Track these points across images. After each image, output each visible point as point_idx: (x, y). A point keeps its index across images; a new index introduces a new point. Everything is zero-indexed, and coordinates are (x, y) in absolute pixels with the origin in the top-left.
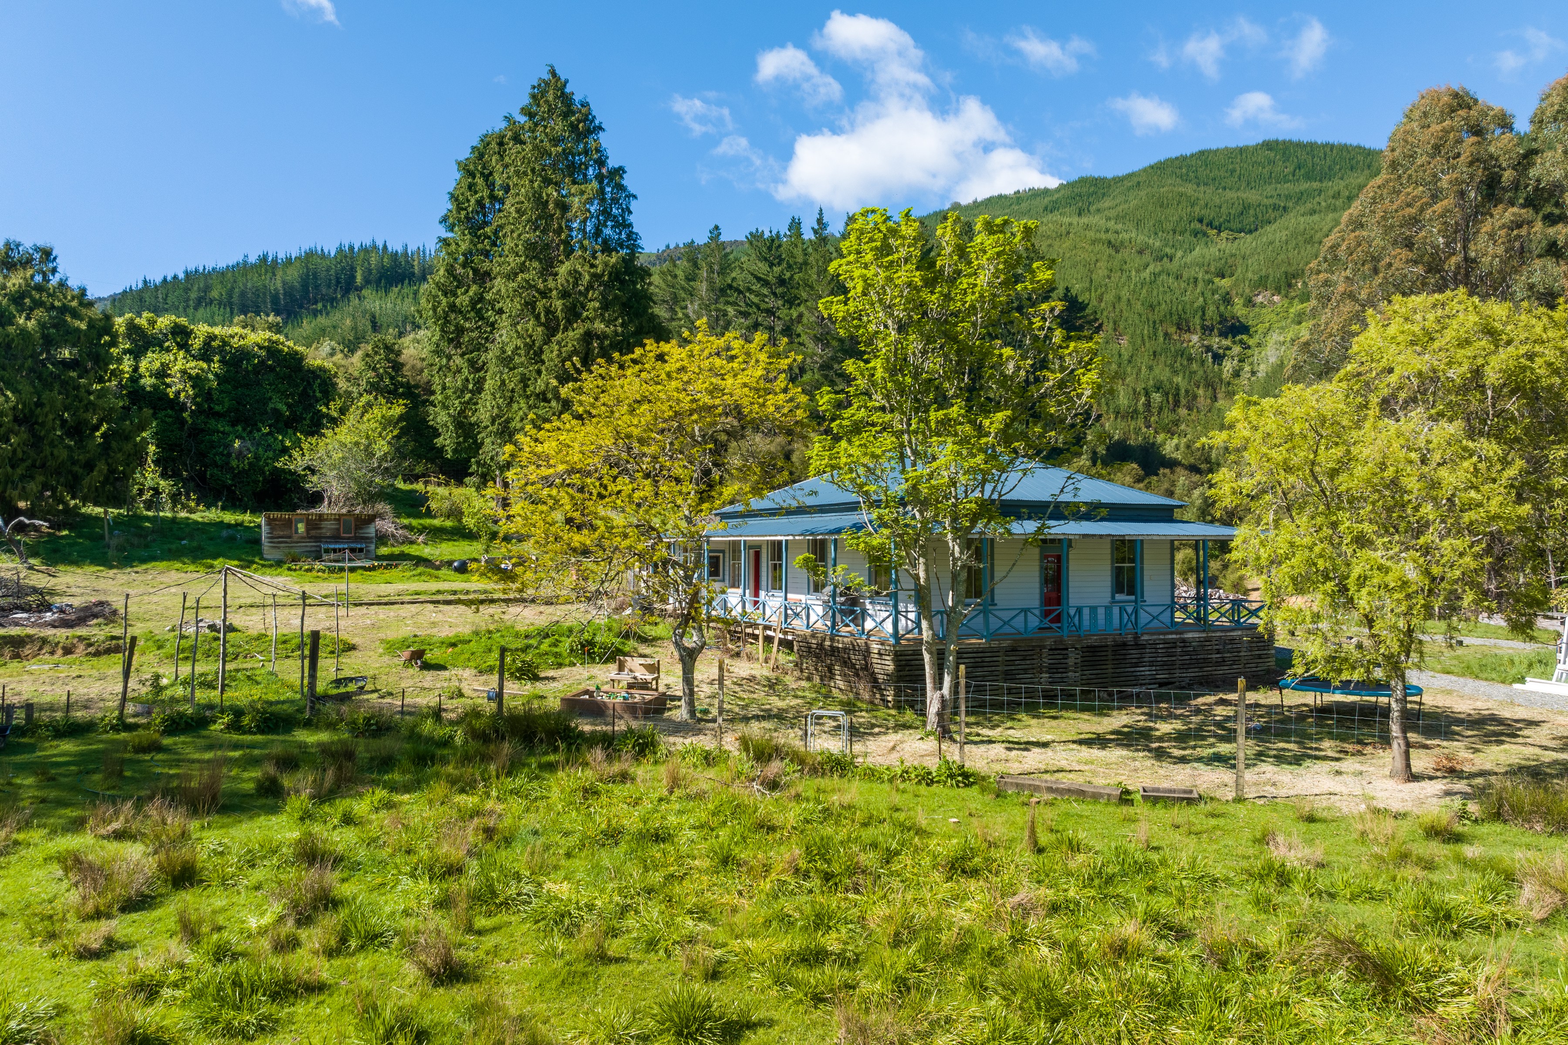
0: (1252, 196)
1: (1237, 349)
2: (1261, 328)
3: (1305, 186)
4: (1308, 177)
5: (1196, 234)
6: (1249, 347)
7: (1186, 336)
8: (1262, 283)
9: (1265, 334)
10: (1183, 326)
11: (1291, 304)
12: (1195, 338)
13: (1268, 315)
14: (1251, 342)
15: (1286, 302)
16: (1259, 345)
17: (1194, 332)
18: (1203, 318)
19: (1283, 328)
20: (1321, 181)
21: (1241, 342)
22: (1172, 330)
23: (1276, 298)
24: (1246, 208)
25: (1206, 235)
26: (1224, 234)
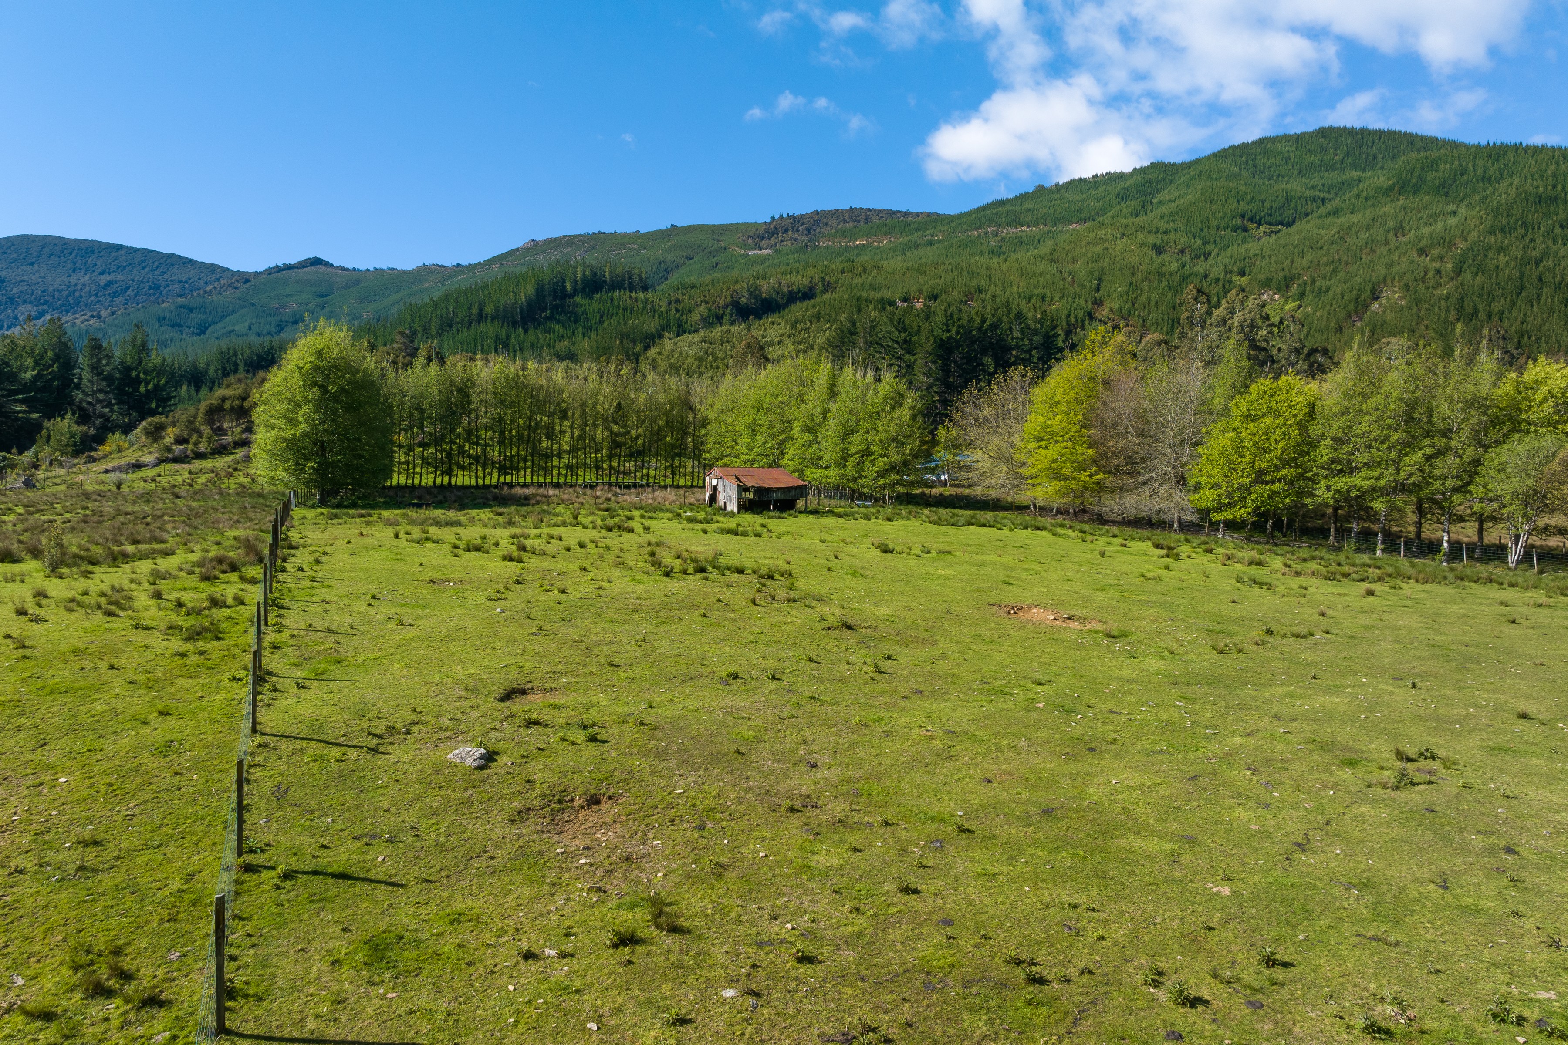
0: (1297, 187)
5: (1237, 229)
8: (1267, 283)
15: (1283, 300)
20: (1364, 170)
23: (1276, 297)
24: (1288, 200)
25: (1245, 230)
26: (1262, 228)
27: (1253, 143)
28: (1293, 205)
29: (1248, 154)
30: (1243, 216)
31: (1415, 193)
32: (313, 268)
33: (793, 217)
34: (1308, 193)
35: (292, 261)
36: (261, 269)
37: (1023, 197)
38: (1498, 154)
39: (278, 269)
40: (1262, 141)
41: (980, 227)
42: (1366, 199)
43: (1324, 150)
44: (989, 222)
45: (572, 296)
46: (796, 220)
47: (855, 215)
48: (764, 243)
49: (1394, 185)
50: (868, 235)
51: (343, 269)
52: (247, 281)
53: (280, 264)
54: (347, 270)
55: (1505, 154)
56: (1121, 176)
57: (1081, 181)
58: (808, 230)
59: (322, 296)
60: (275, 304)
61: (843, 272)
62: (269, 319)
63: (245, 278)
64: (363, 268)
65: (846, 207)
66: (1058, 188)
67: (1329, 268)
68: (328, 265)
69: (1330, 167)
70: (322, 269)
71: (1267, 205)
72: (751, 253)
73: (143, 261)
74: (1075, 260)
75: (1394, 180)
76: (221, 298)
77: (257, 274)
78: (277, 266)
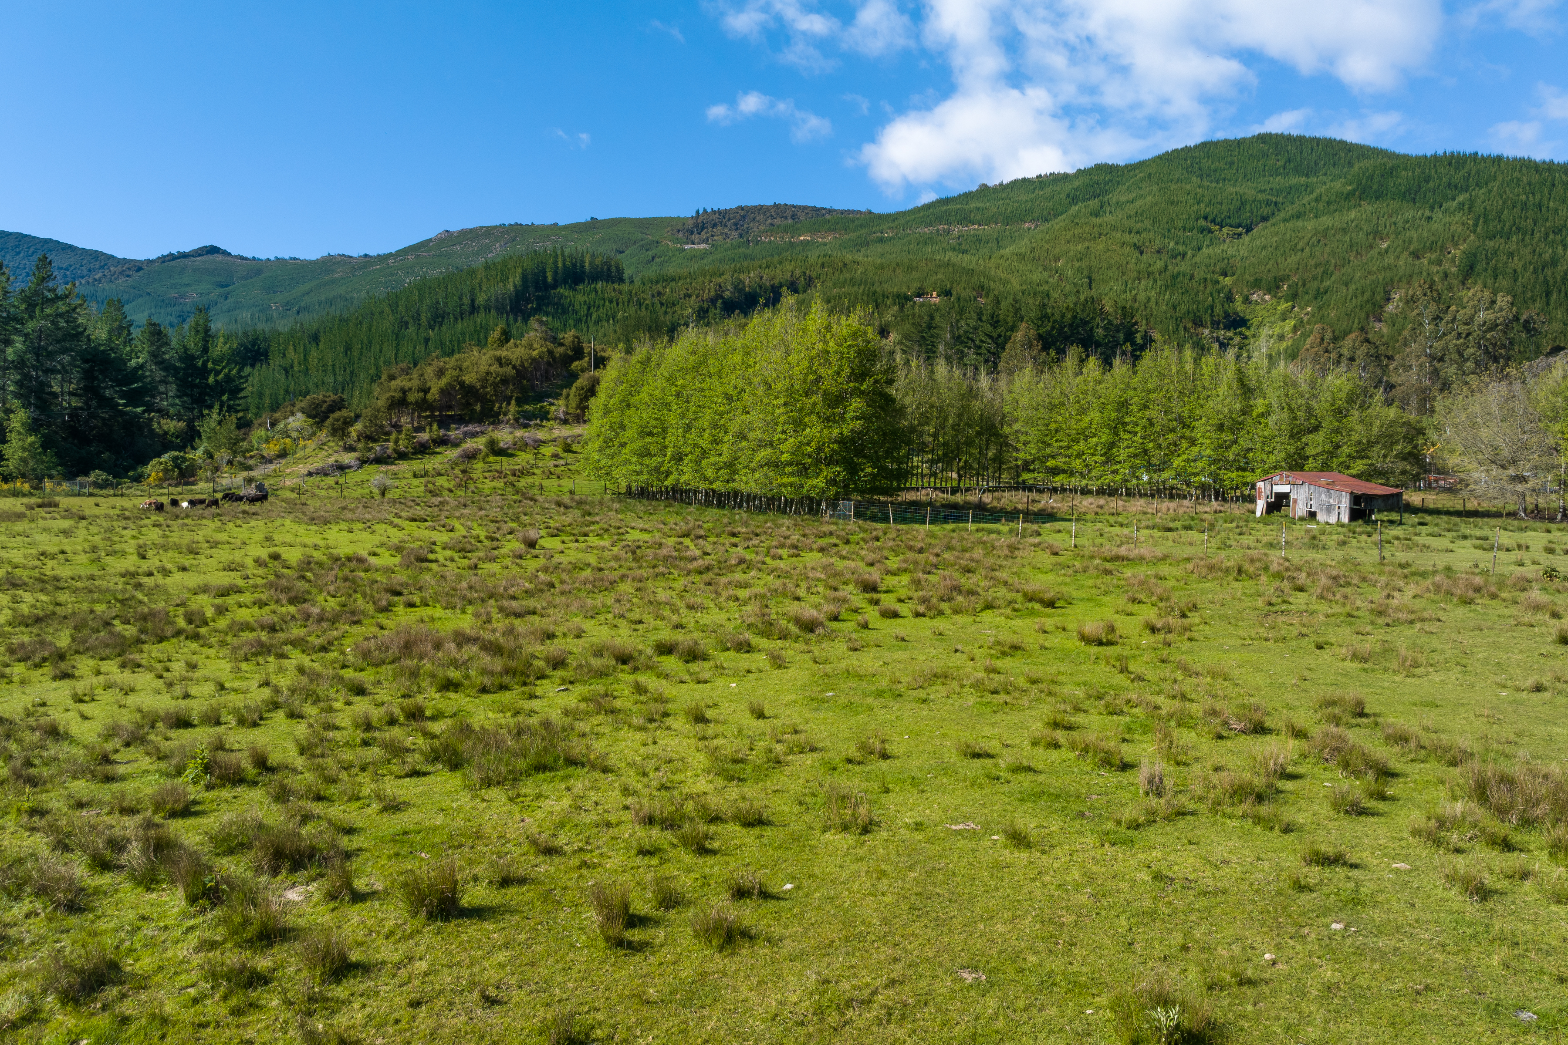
0: (1248, 190)
1: (1237, 339)
2: (1255, 322)
3: (1295, 180)
4: (1297, 171)
5: (1202, 230)
6: (1246, 338)
7: (1200, 330)
8: (1257, 284)
9: (1258, 327)
10: (1198, 323)
11: (1278, 303)
12: (1207, 332)
13: (1260, 310)
14: (1248, 333)
15: (1274, 301)
16: (1254, 336)
17: (1205, 327)
18: (1212, 316)
19: (1272, 323)
20: (1307, 176)
21: (1240, 333)
22: (1190, 325)
23: (1267, 297)
24: (1243, 204)
25: (1210, 231)
26: (1225, 230)
27: (1196, 147)
28: (1248, 208)
29: (1193, 158)
30: (1206, 218)
31: (1377, 198)
32: (210, 257)
33: (719, 212)
34: (1261, 197)
35: (187, 249)
36: (153, 257)
37: (968, 196)
38: (1458, 162)
39: (171, 257)
40: (1204, 145)
41: (931, 225)
42: (1329, 203)
43: (1265, 155)
44: (940, 219)
45: (555, 287)
46: (723, 214)
47: (779, 210)
48: (695, 237)
49: (1354, 190)
50: (812, 232)
51: (242, 258)
52: (140, 269)
53: (174, 252)
54: (246, 259)
55: (1465, 162)
56: (1065, 177)
57: (1025, 180)
58: (736, 224)
59: (222, 286)
60: (173, 294)
61: (823, 266)
62: (169, 309)
63: (137, 266)
64: (263, 257)
65: (769, 203)
66: (1002, 187)
67: (1320, 270)
68: (225, 253)
69: (1275, 173)
70: (219, 258)
71: (1225, 207)
72: (687, 247)
73: (17, 246)
74: (1057, 259)
75: (1354, 186)
76: (113, 286)
77: (149, 262)
78: (171, 254)
